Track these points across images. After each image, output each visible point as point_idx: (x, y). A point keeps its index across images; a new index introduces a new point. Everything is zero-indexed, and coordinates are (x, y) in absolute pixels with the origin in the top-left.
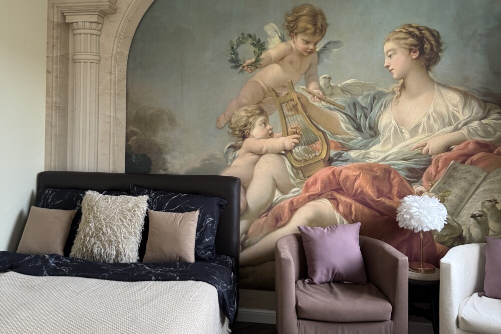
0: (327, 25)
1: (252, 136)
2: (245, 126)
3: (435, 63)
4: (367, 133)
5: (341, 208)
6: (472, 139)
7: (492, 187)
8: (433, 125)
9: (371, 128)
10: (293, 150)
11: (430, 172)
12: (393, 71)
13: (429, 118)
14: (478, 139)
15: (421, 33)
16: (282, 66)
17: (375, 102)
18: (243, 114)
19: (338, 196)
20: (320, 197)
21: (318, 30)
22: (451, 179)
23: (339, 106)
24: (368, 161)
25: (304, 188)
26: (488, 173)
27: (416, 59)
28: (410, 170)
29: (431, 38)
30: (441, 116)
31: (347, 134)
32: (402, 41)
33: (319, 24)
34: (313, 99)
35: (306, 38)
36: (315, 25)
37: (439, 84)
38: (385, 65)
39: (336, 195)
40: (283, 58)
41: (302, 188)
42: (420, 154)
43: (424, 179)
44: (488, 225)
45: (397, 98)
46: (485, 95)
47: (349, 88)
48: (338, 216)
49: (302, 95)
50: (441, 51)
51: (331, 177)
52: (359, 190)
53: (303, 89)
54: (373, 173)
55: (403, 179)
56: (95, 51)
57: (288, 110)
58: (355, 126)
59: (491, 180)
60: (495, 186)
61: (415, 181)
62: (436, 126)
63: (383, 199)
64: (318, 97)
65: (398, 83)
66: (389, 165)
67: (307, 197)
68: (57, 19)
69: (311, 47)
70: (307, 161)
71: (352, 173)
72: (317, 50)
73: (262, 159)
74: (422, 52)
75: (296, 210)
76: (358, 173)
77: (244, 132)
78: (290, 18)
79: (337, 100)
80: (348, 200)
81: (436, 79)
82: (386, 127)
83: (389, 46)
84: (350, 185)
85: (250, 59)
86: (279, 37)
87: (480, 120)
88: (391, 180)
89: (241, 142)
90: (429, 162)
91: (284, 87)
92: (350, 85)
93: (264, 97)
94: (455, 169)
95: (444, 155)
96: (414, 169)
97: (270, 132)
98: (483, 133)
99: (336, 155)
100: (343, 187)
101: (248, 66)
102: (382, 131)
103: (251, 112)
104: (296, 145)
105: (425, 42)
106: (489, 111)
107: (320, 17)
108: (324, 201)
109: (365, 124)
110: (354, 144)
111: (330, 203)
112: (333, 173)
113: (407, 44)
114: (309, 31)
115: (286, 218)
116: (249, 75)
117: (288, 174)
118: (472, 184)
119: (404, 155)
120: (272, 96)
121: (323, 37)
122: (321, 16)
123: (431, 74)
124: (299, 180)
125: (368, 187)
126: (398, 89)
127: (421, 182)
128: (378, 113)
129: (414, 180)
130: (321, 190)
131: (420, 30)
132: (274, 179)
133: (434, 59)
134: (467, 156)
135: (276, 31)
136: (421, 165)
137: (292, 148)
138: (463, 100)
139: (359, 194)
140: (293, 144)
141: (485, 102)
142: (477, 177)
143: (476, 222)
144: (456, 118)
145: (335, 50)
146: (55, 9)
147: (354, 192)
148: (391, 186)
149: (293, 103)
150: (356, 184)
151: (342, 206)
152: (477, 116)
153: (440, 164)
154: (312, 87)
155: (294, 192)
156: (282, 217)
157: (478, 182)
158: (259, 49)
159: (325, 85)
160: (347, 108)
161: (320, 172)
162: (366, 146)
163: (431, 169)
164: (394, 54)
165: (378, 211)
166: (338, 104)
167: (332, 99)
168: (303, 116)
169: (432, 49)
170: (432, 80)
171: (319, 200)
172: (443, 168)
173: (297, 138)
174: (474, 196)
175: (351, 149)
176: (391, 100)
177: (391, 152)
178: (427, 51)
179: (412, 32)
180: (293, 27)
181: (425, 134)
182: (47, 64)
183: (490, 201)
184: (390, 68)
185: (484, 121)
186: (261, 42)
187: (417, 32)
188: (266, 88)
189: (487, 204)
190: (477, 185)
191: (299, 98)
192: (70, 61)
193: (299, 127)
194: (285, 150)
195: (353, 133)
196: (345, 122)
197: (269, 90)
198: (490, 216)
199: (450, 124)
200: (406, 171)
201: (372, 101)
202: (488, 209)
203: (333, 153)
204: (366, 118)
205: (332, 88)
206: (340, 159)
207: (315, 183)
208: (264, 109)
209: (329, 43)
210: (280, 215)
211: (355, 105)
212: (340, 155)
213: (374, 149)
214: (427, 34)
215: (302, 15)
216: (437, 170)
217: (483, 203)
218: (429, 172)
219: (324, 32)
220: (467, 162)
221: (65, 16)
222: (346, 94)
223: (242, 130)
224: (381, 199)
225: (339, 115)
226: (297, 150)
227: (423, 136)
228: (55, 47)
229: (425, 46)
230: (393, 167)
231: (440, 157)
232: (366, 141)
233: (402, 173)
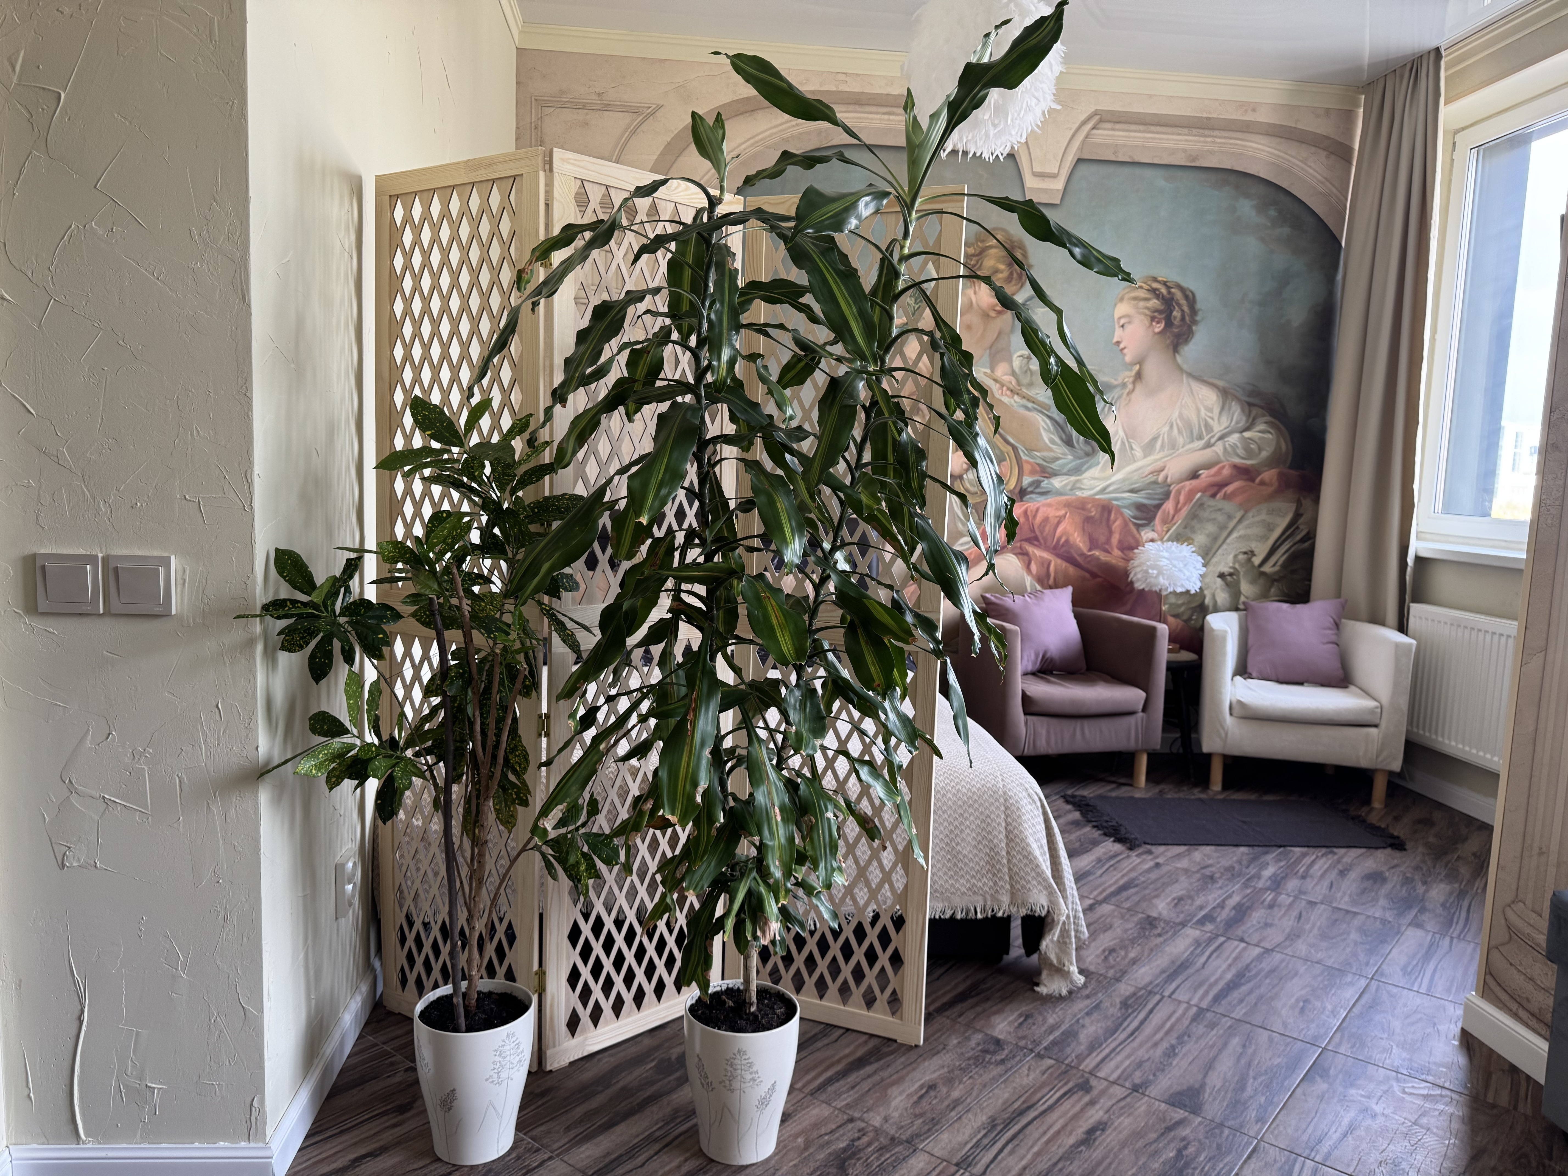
0: (1030, 267)
3: (1187, 341)
4: (1081, 449)
5: (1033, 567)
6: (1228, 461)
7: (1249, 531)
8: (1176, 439)
12: (1125, 351)
13: (1171, 427)
14: (1237, 461)
15: (1169, 293)
19: (1030, 549)
20: (1003, 551)
21: (1015, 275)
22: (1195, 521)
24: (1079, 493)
26: (1246, 512)
27: (1160, 333)
28: (1139, 507)
29: (1183, 302)
30: (1189, 425)
31: (1051, 450)
32: (1142, 304)
34: (1000, 391)
36: (1010, 266)
37: (1190, 375)
38: (1115, 340)
39: (1028, 548)
42: (1155, 482)
44: (1240, 587)
45: (1129, 394)
46: (1251, 394)
48: (1028, 581)
50: (1195, 322)
51: (1022, 520)
52: (1063, 540)
53: (985, 373)
54: (1085, 513)
55: (1128, 521)
58: (1064, 437)
59: (1248, 522)
60: (1255, 531)
61: (1145, 524)
62: (1181, 440)
63: (1097, 553)
64: (1008, 389)
65: (1131, 370)
66: (1110, 500)
71: (1053, 513)
74: (1169, 323)
76: (1063, 512)
79: (1038, 393)
80: (1046, 555)
81: (1185, 367)
83: (1122, 309)
84: (1049, 532)
87: (1241, 432)
88: (1111, 523)
90: (1167, 495)
94: (1201, 505)
95: (1189, 485)
96: (1144, 505)
98: (1244, 452)
99: (1031, 484)
100: (1038, 533)
105: (1175, 308)
106: (1254, 419)
108: (1008, 558)
110: (1060, 466)
111: (1017, 561)
112: (1026, 512)
113: (1148, 308)
114: (1000, 277)
118: (1222, 528)
119: (1132, 484)
121: (1021, 288)
122: (1019, 253)
123: (1179, 359)
125: (1076, 534)
126: (1131, 380)
127: (1154, 525)
129: (1143, 522)
131: (1169, 288)
133: (1184, 334)
134: (1221, 485)
136: (1154, 499)
138: (1221, 400)
139: (1063, 546)
141: (1250, 404)
142: (1230, 517)
143: (1224, 583)
144: (1209, 428)
147: (1055, 542)
148: (1111, 532)
150: (1060, 530)
151: (1036, 564)
152: (1238, 425)
153: (1182, 499)
154: (1001, 370)
157: (1231, 525)
159: (1021, 367)
162: (1077, 471)
163: (1169, 506)
164: (1129, 322)
165: (1089, 572)
167: (1032, 393)
169: (1183, 318)
170: (1180, 369)
172: (1184, 504)
174: (1225, 546)
175: (1055, 474)
176: (1120, 397)
177: (1114, 479)
178: (1177, 322)
179: (1158, 289)
181: (1164, 451)
183: (1245, 553)
184: (1122, 346)
185: (1247, 434)
187: (1164, 290)
189: (1241, 557)
190: (1229, 530)
195: (1060, 449)
196: (1048, 431)
198: (1244, 575)
199: (1200, 438)
200: (1133, 509)
202: (1241, 565)
203: (1027, 480)
205: (1032, 373)
206: (1038, 490)
212: (1037, 484)
213: (1090, 475)
214: (1178, 295)
215: (991, 247)
217: (1235, 556)
224: (1094, 553)
225: (1040, 419)
227: (1161, 455)
229: (1175, 313)
230: (1115, 503)
231: (1183, 487)
232: (1078, 462)
233: (1128, 513)
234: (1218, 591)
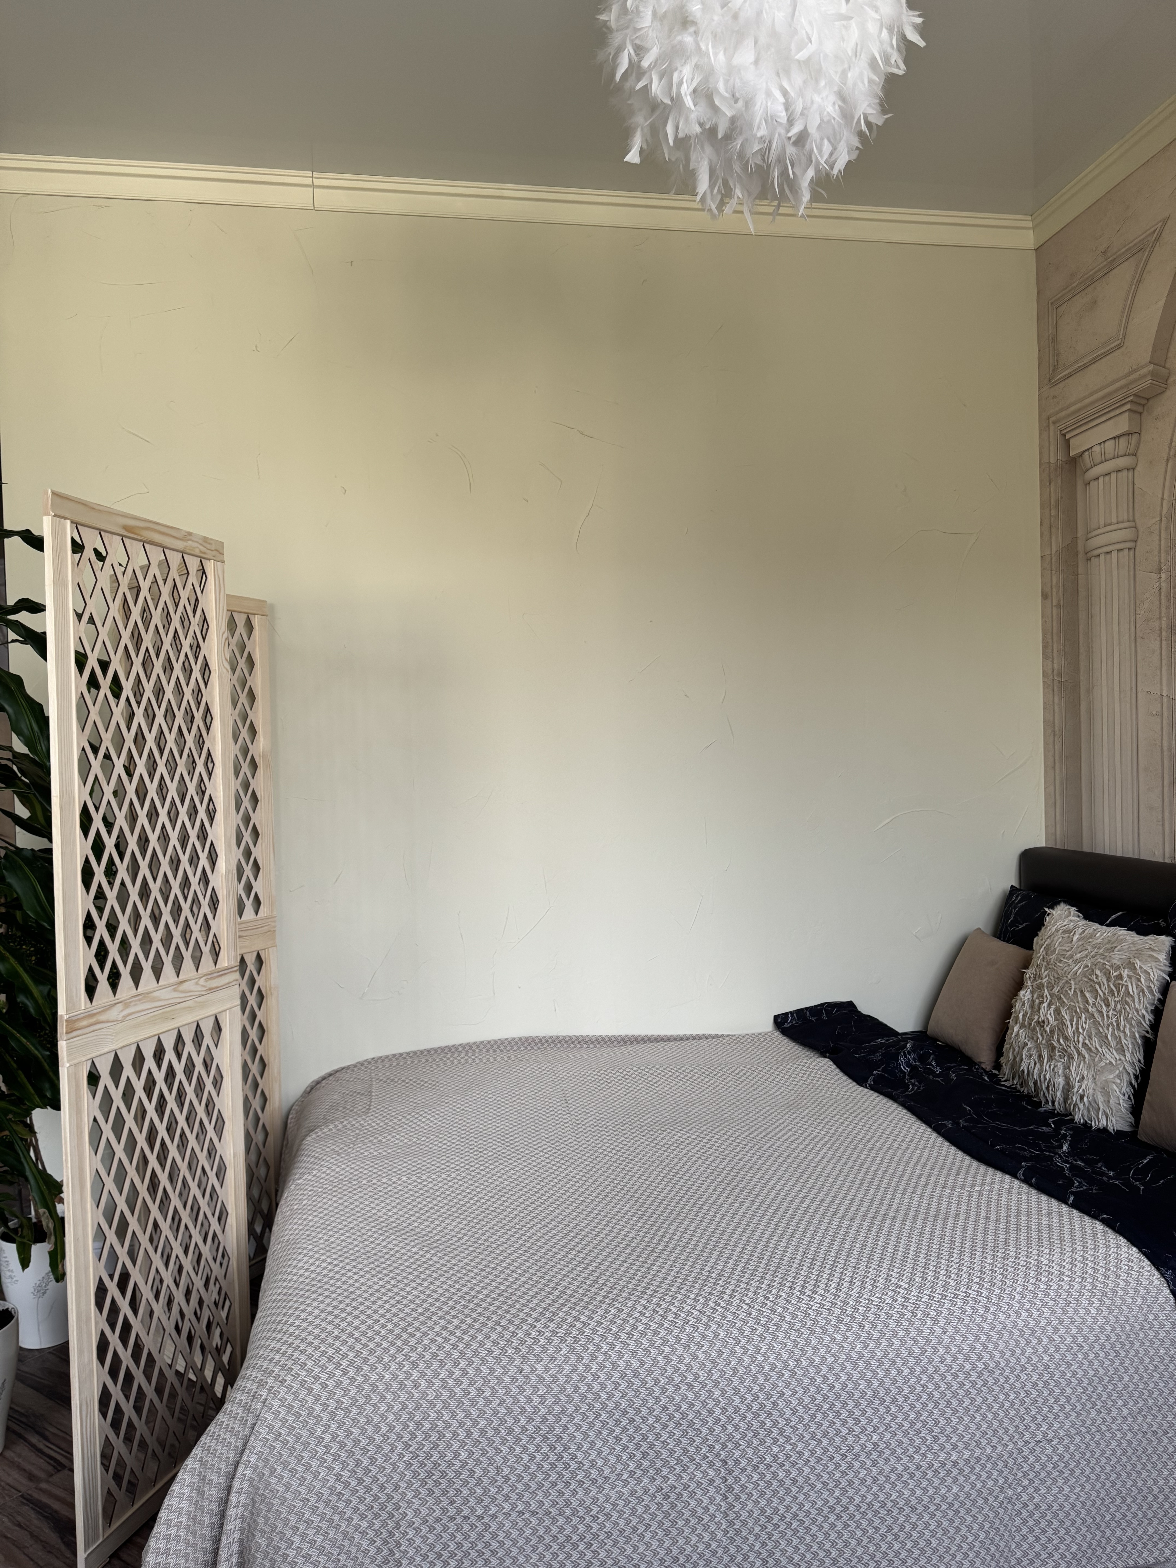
56: (1126, 518)
68: (1055, 456)
146: (1052, 428)
182: (1042, 576)
192: (1081, 555)
221: (1068, 441)
228: (1053, 530)
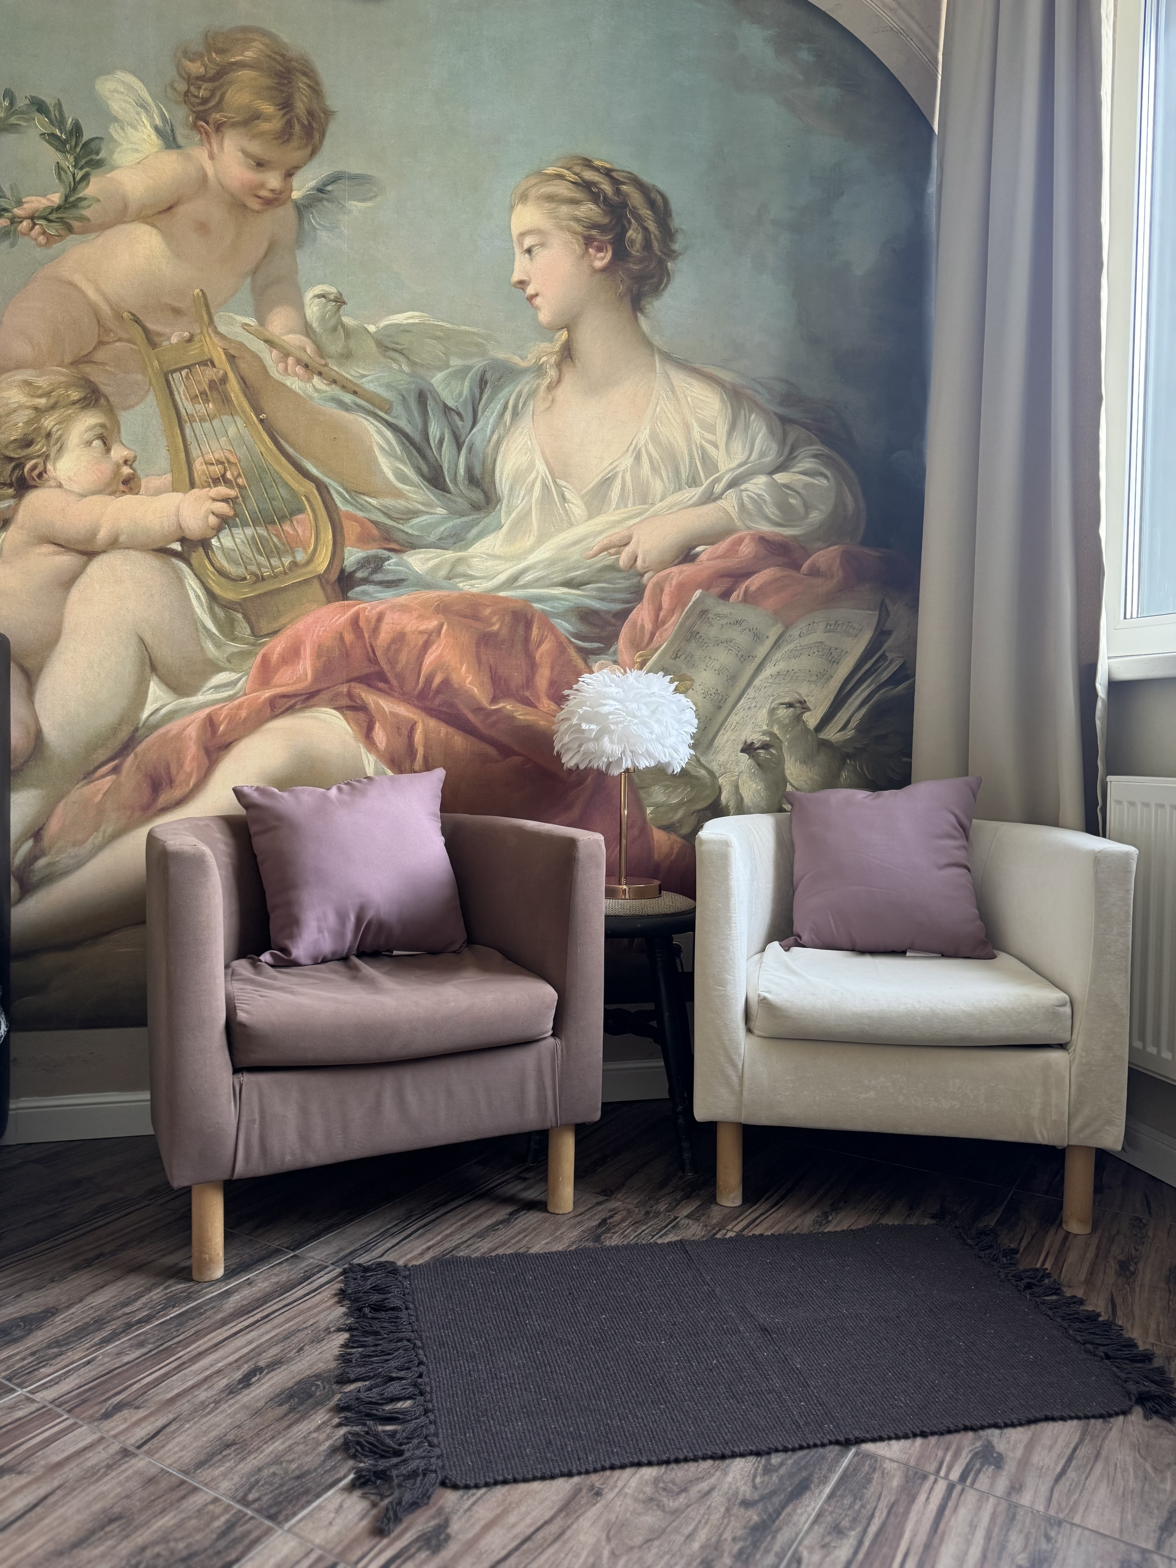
0: (328, 114)
1: (52, 483)
2: (26, 442)
3: (657, 289)
4: (462, 496)
5: (380, 735)
6: (749, 528)
7: (794, 664)
8: (648, 482)
9: (473, 480)
10: (214, 542)
11: (639, 623)
12: (538, 301)
13: (638, 458)
14: (765, 528)
15: (618, 192)
16: (168, 237)
17: (485, 397)
18: (16, 396)
19: (371, 698)
20: (312, 702)
21: (297, 127)
22: (693, 644)
23: (371, 398)
24: (465, 586)
25: (254, 671)
26: (787, 627)
27: (604, 270)
28: (586, 615)
29: (646, 212)
30: (671, 456)
31: (399, 494)
32: (565, 209)
33: (300, 107)
34: (281, 366)
35: (255, 147)
36: (286, 105)
37: (667, 357)
38: (516, 277)
39: (363, 695)
40: (170, 208)
41: (247, 674)
42: (614, 567)
43: (622, 642)
44: (783, 770)
45: (550, 388)
46: (785, 400)
47: (405, 340)
48: (370, 763)
49: (242, 345)
50: (671, 254)
51: (349, 637)
52: (437, 680)
53: (245, 326)
54: (479, 625)
55: (565, 642)
57: (194, 399)
58: (425, 468)
59: (792, 646)
60: (805, 662)
61: (598, 648)
62: (657, 486)
63: (507, 706)
64: (299, 362)
65: (551, 340)
66: (528, 600)
67: (264, 702)
69: (273, 180)
70: (263, 579)
71: (412, 624)
72: (296, 195)
73: (97, 567)
74: (620, 253)
75: (226, 746)
76: (435, 623)
77: (20, 465)
78: (196, 68)
79: (364, 376)
80: (403, 710)
81: (657, 340)
82: (518, 478)
83: (525, 217)
84: (407, 662)
85: (44, 196)
86: (156, 129)
87: (771, 473)
88: (532, 646)
89: (11, 502)
90: (638, 593)
91: (177, 312)
92: (405, 329)
93: (101, 343)
94: (702, 614)
95: (679, 573)
96: (595, 613)
97: (126, 470)
98: (777, 512)
99: (364, 563)
100: (386, 668)
101: (32, 218)
102: (506, 492)
103: (48, 394)
104: (224, 522)
105: (630, 223)
106: (793, 449)
107: (302, 83)
108: (322, 716)
109: (457, 465)
110: (422, 528)
111: (344, 723)
112: (355, 622)
113: (577, 220)
114: (266, 126)
115: (190, 775)
116: (39, 253)
117: (195, 622)
118: (745, 657)
119: (568, 570)
120: (129, 341)
121: (313, 153)
122: (305, 80)
123: (644, 324)
124: (236, 647)
125: (464, 669)
126: (553, 360)
127: (615, 653)
128: (493, 433)
129: (595, 645)
130: (316, 679)
131: (616, 183)
132: (142, 640)
133: (652, 277)
134: (739, 576)
135: (143, 106)
136: (613, 601)
137: (210, 533)
138: (730, 411)
139: (438, 691)
140: (213, 520)
142: (758, 637)
143: (753, 763)
144: (709, 464)
145: (356, 206)
147: (421, 685)
148: (533, 666)
149: (210, 373)
150: (429, 659)
151: (385, 729)
152: (764, 460)
153: (666, 601)
154: (280, 323)
155: (217, 688)
156: (173, 770)
157: (761, 651)
158: (77, 160)
159: (322, 319)
160: (398, 409)
161: (309, 619)
162: (458, 539)
163: (642, 615)
164: (542, 245)
165: (492, 742)
166: (366, 390)
167: (350, 372)
168: (248, 422)
169: (647, 245)
170: (647, 343)
171: (307, 714)
172: (672, 612)
173: (225, 500)
174: (751, 692)
175: (412, 545)
176: (533, 393)
177: (532, 559)
178: (636, 251)
179: (594, 184)
180: (205, 101)
181: (626, 506)
183: (790, 705)
184: (530, 290)
185: (780, 478)
186: (86, 138)
187: (607, 187)
188: (105, 308)
189: (782, 712)
190: (758, 660)
191: (231, 358)
193: (233, 459)
194: (183, 540)
195: (417, 494)
196: (391, 455)
197: (119, 317)
198: (789, 747)
199: (694, 482)
200: (573, 620)
201: (477, 391)
202: (783, 727)
203: (353, 555)
204: (459, 447)
205: (348, 333)
206: (378, 577)
207: (293, 654)
208: (102, 388)
209: (335, 179)
210: (168, 767)
211: (422, 398)
212: (376, 564)
213: (483, 549)
214: (636, 198)
215: (242, 65)
216: (658, 616)
217: (772, 711)
218: (635, 623)
219: (317, 136)
220: (735, 594)
222: (395, 360)
223: (11, 459)
224: (501, 705)
225: (371, 429)
226: (225, 541)
227: (622, 513)
229: (630, 233)
230: (537, 606)
231: (666, 578)
232: (458, 521)
233: (564, 626)
234: (744, 777)
